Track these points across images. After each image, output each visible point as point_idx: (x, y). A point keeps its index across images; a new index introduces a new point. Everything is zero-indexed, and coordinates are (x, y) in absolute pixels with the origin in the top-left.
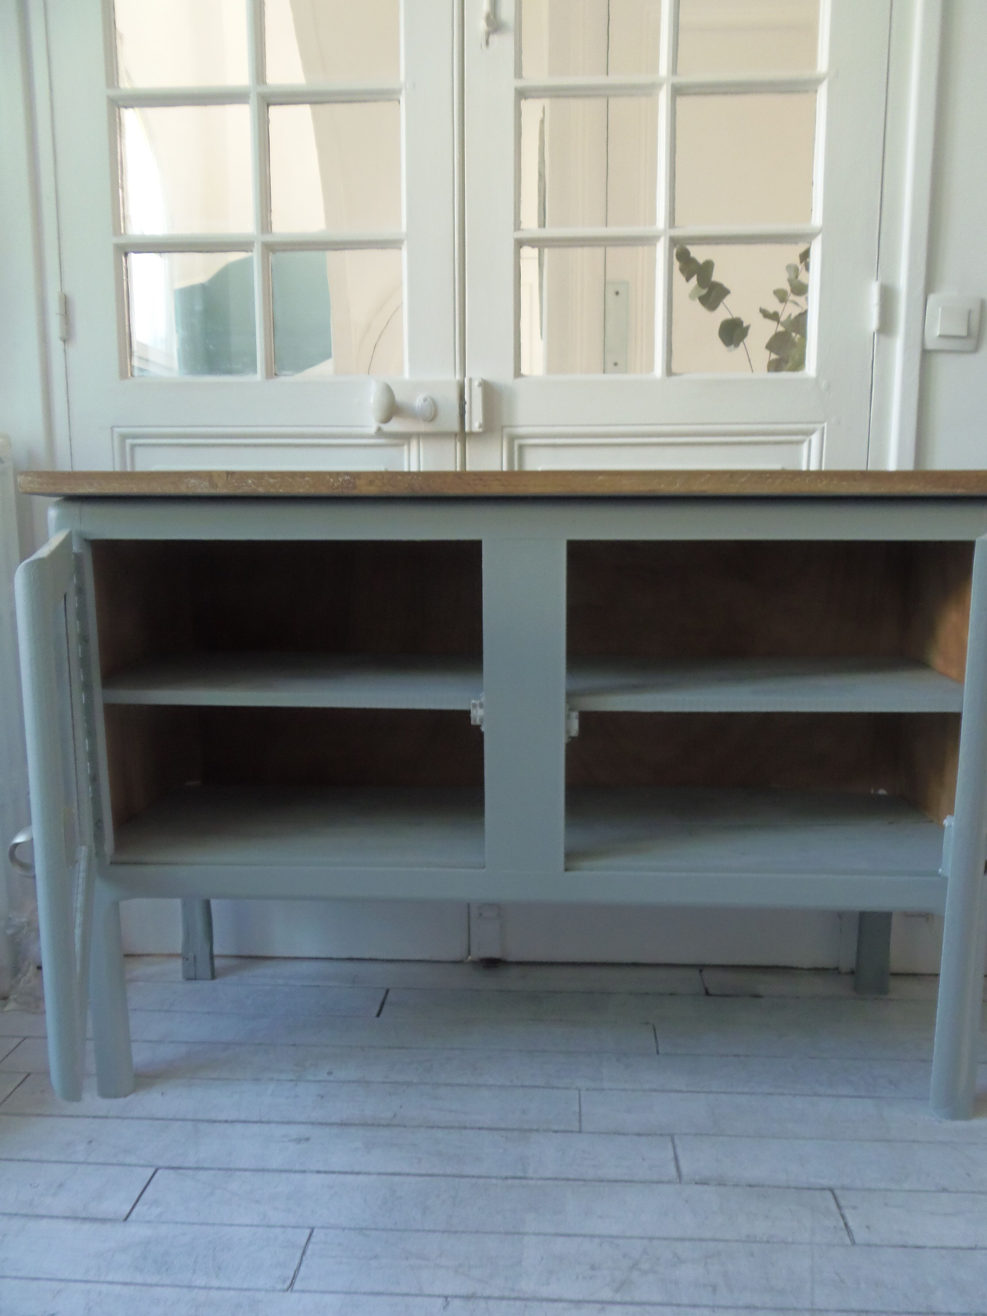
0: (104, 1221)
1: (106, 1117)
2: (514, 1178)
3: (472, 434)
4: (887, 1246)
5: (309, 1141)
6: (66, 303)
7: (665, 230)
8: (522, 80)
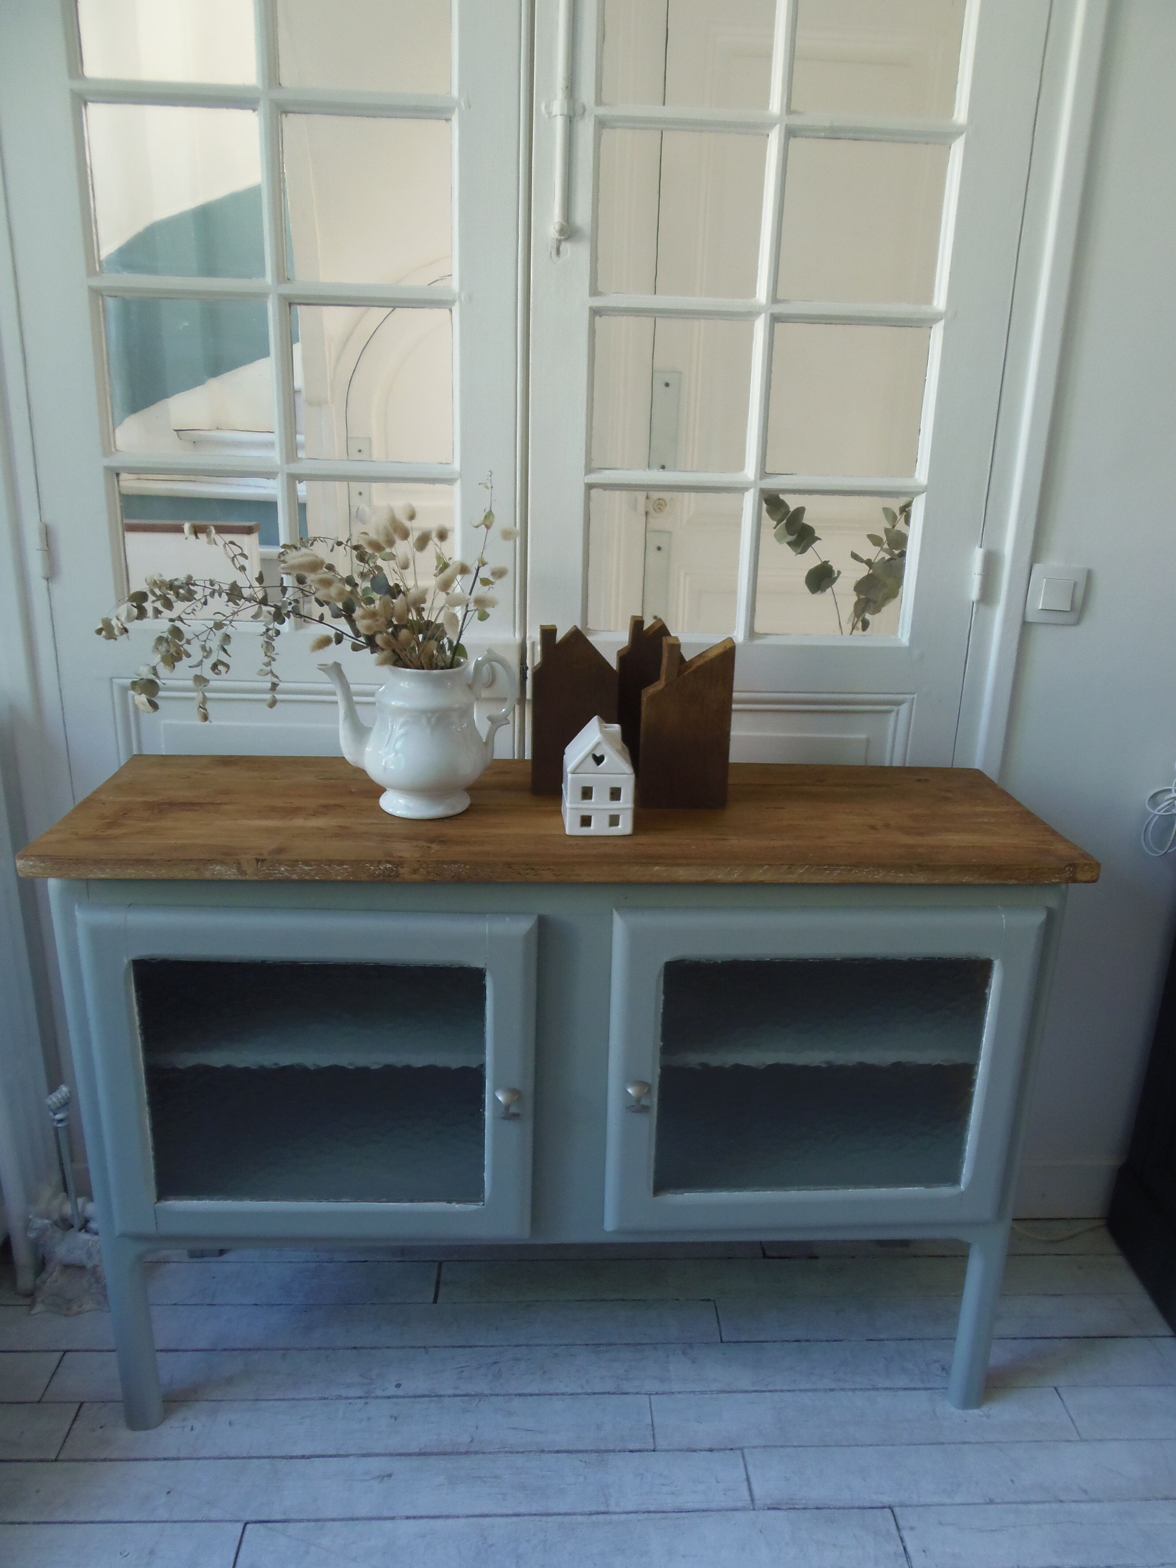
5: (392, 1478)
6: (48, 535)
7: (755, 482)
8: (598, 298)
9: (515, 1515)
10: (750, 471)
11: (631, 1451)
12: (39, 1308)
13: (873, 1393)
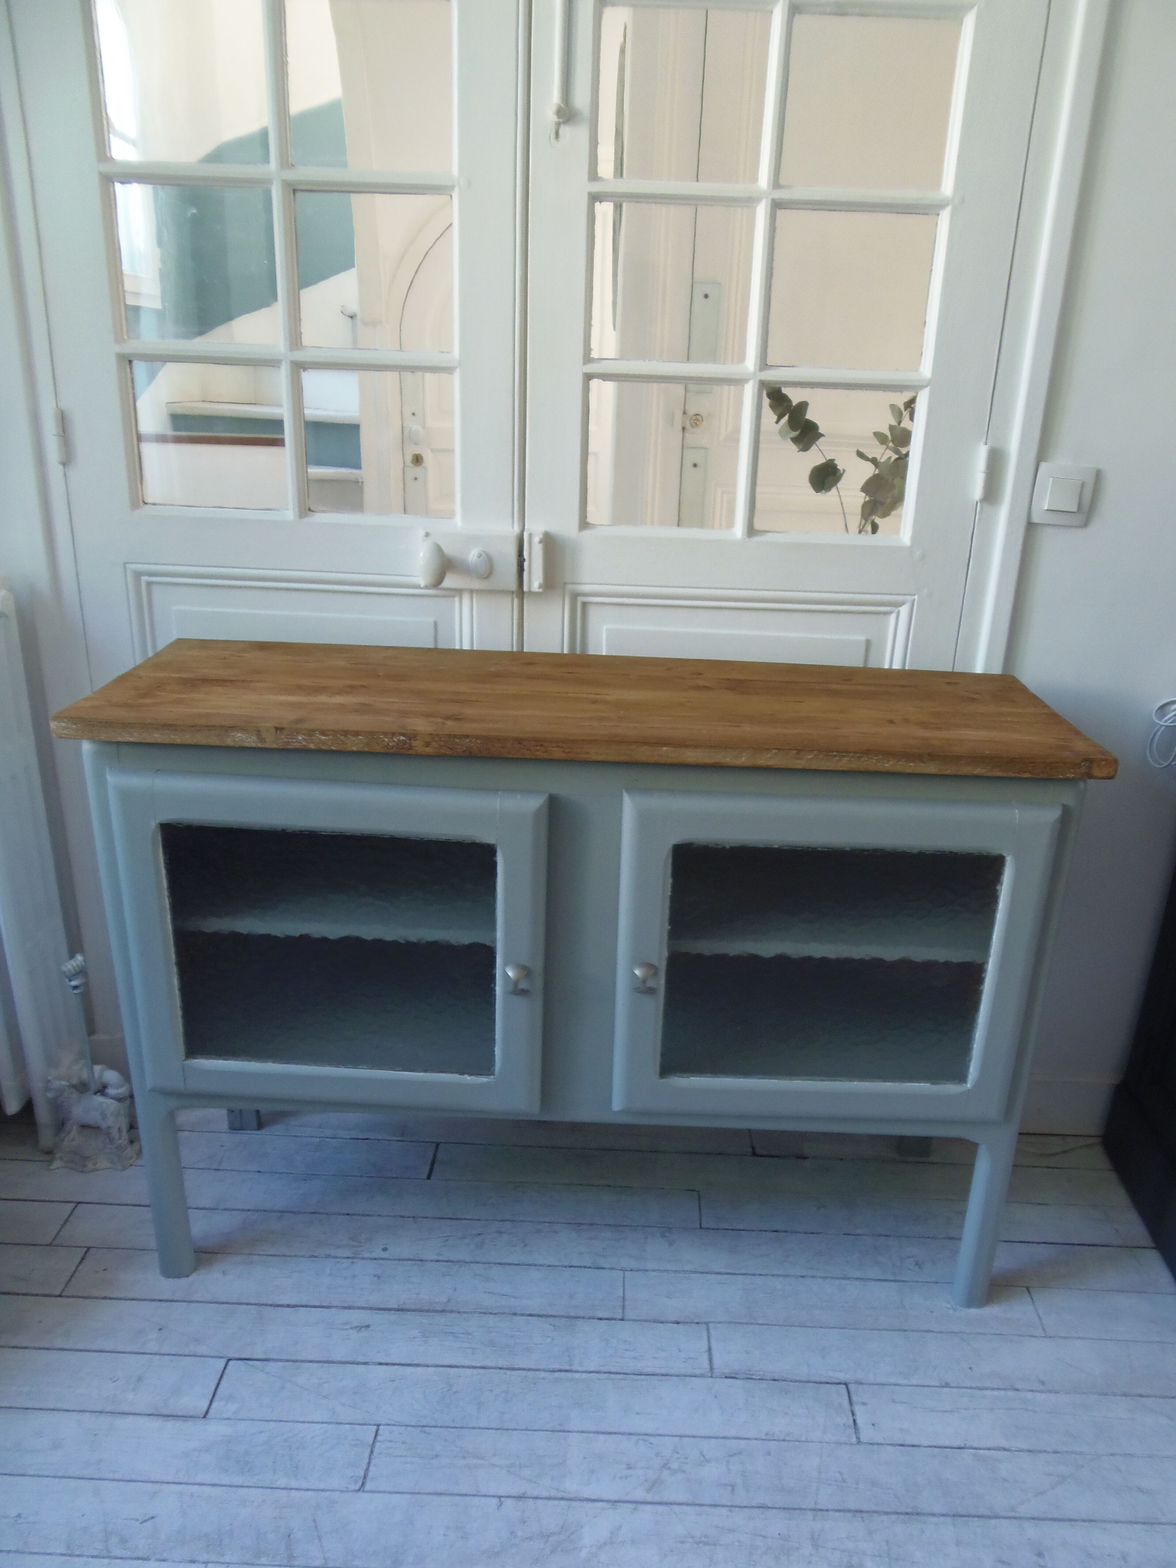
0: (185, 1418)
1: (172, 1301)
2: (561, 1371)
3: (530, 592)
4: (888, 1445)
5: (369, 1329)
6: (64, 421)
7: (755, 373)
8: (597, 183)
9: (482, 1368)
10: (751, 362)
11: (600, 1319)
12: (57, 1164)
13: (844, 1282)
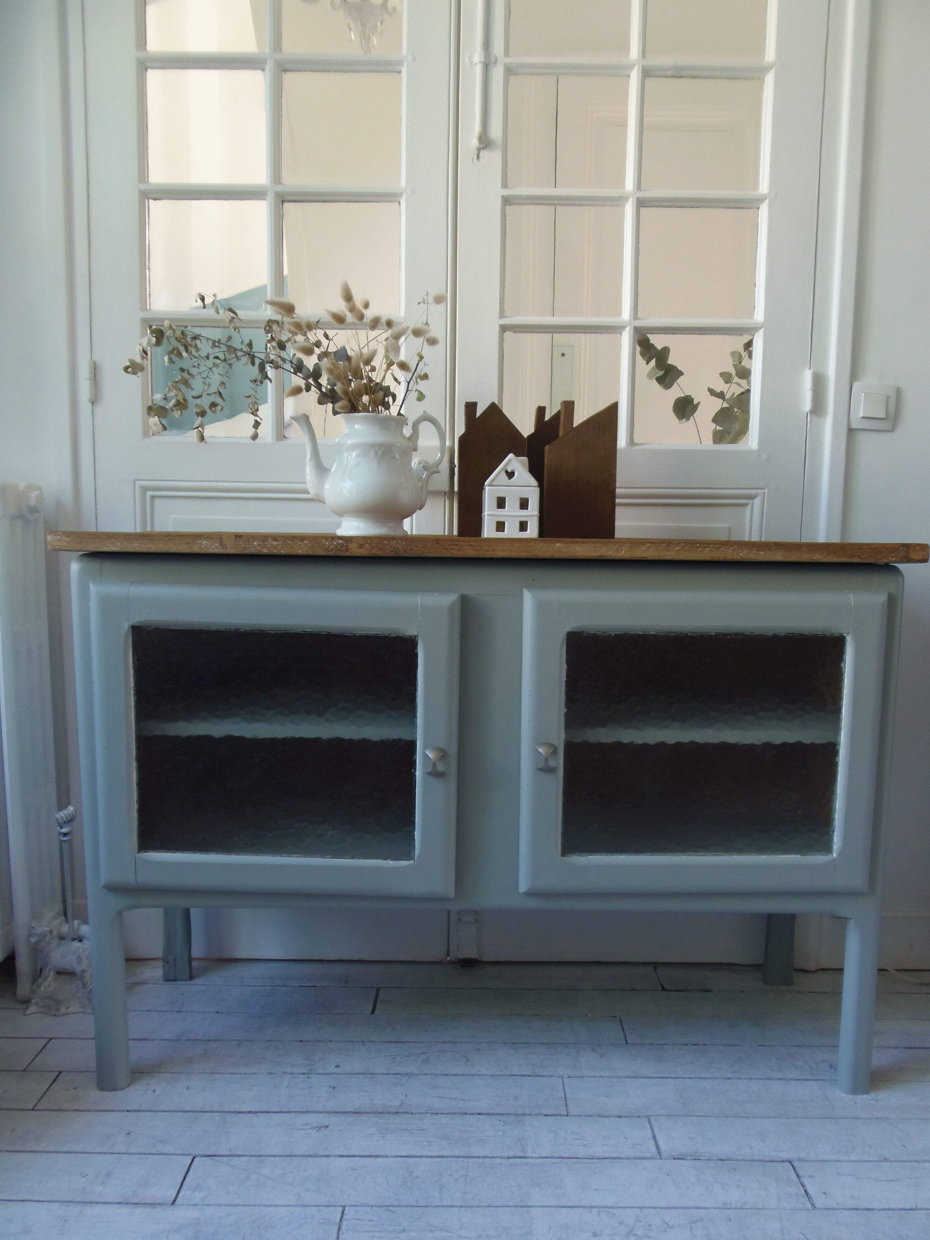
0: (153, 1205)
1: (139, 1111)
2: (515, 1157)
4: (842, 1209)
5: (328, 1128)
6: (95, 368)
7: (630, 321)
8: (507, 190)
9: (440, 1157)
10: (626, 312)
11: (546, 1115)
12: (32, 1009)
13: (768, 1081)
